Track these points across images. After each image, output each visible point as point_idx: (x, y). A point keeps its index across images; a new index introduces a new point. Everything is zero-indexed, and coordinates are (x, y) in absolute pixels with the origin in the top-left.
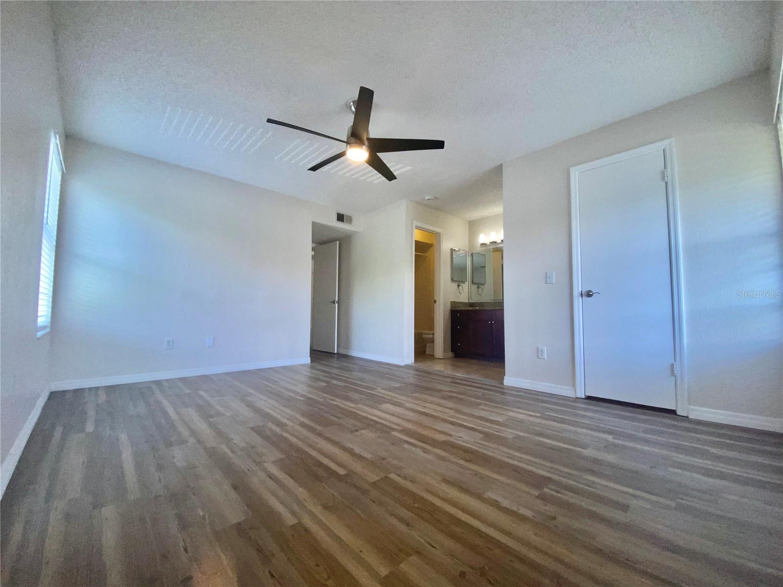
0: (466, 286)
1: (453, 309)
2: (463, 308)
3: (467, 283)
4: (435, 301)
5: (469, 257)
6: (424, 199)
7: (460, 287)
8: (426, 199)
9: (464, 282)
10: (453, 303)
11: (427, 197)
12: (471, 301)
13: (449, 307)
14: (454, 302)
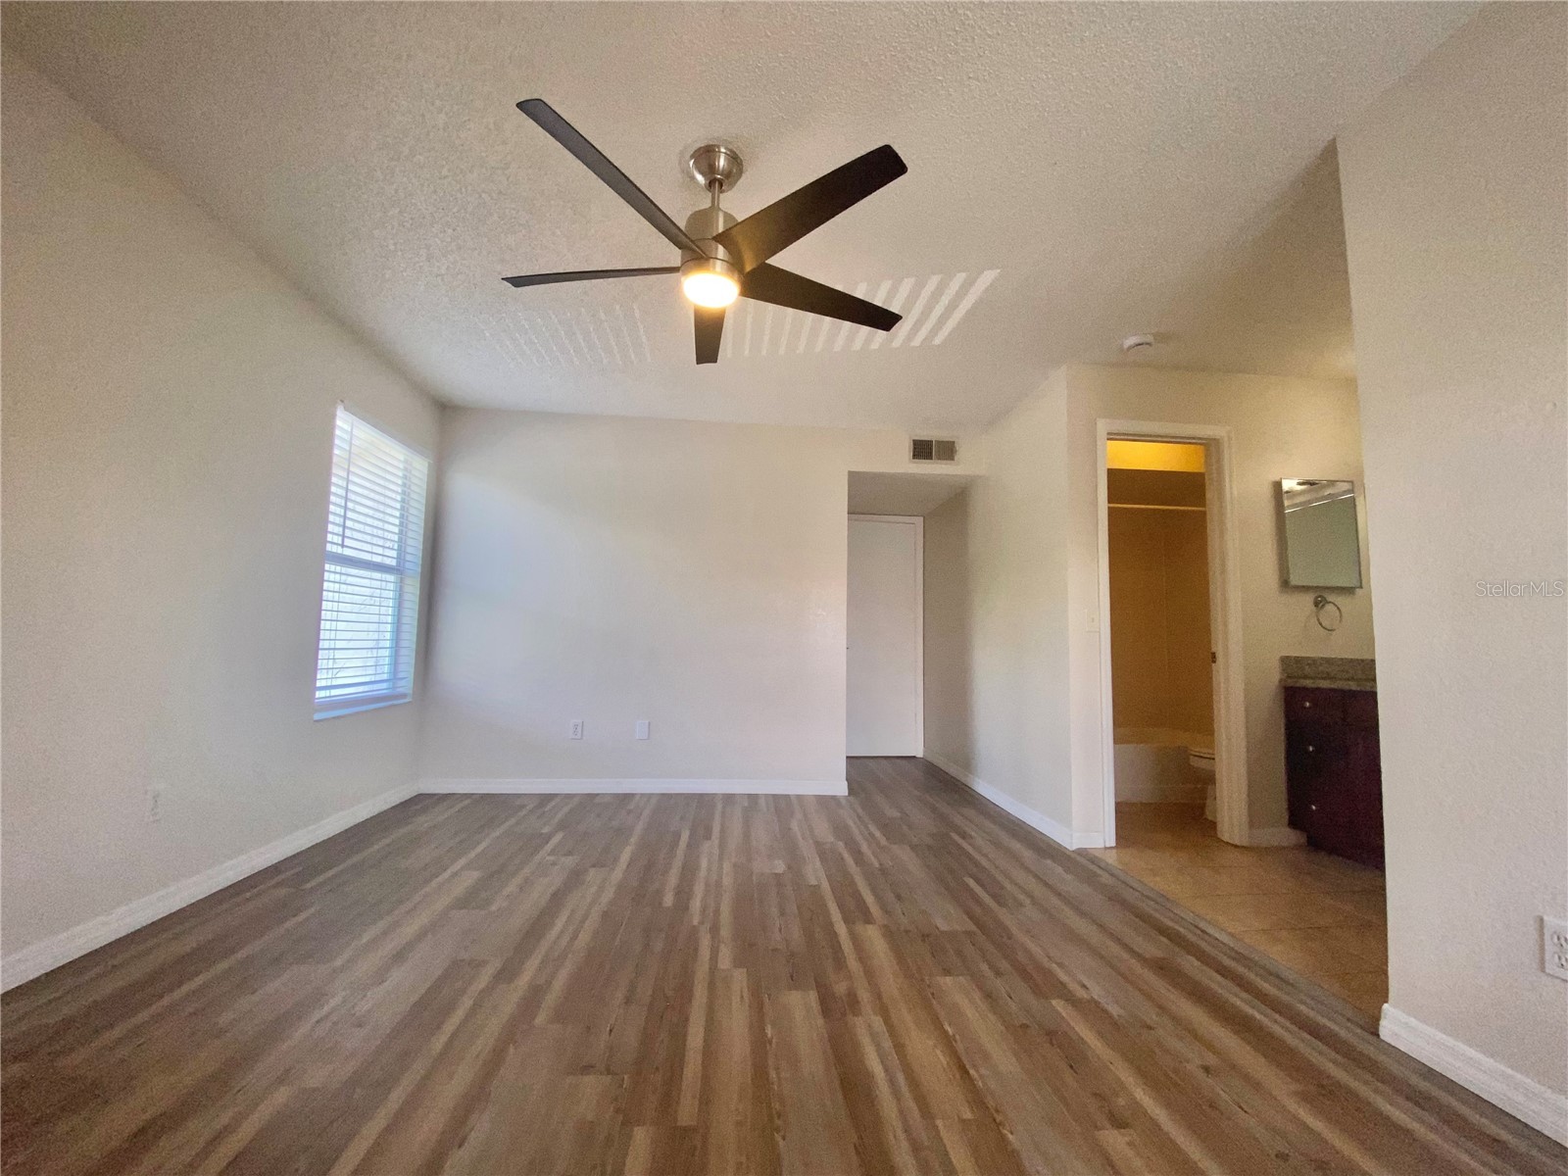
1: (1290, 683)
2: (1322, 683)
4: (1213, 656)
6: (1121, 349)
7: (1328, 607)
8: (1126, 346)
9: (1345, 590)
10: (1291, 664)
11: (1131, 341)
13: (1275, 676)
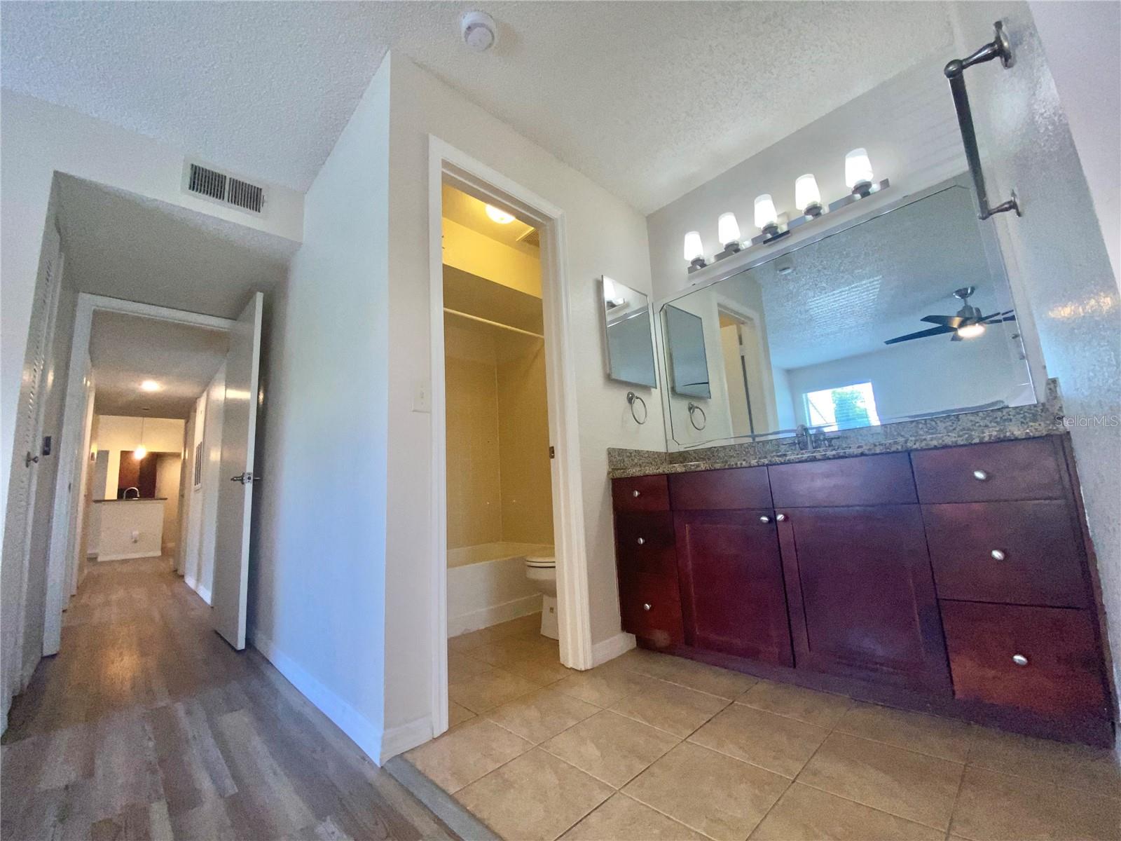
0: (655, 400)
1: (618, 474)
2: (650, 470)
3: (656, 393)
4: (552, 450)
5: (657, 316)
7: (637, 403)
9: (646, 388)
10: (615, 456)
12: (674, 448)
13: (603, 470)
14: (621, 452)
